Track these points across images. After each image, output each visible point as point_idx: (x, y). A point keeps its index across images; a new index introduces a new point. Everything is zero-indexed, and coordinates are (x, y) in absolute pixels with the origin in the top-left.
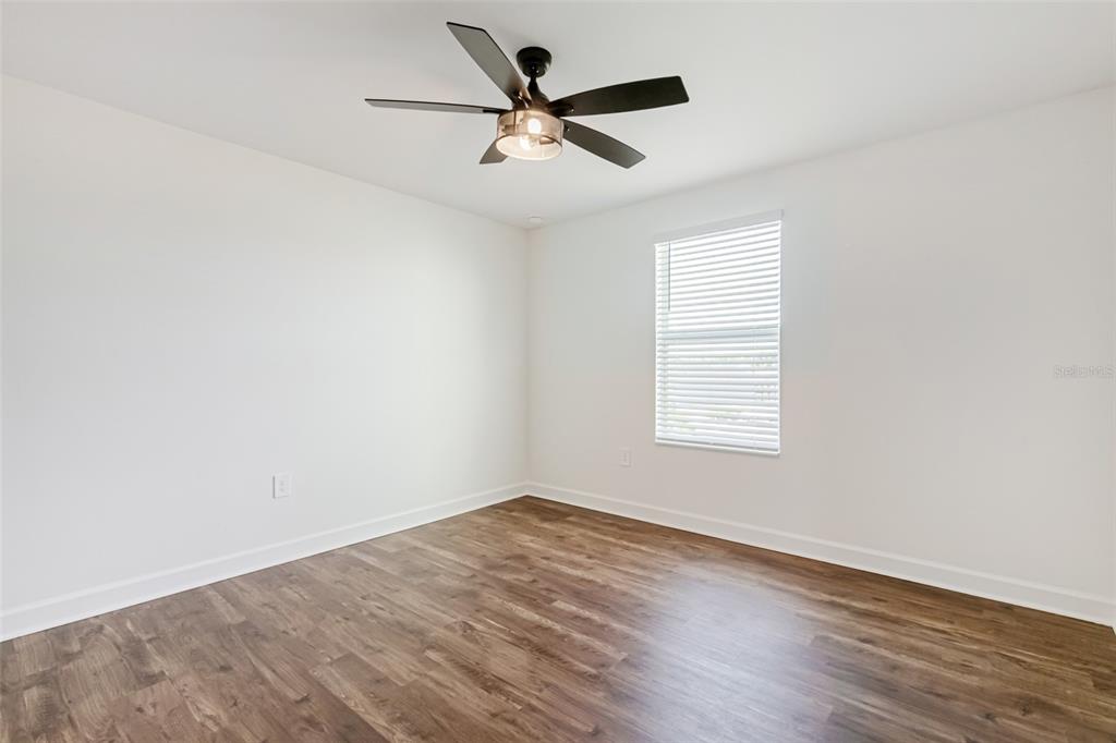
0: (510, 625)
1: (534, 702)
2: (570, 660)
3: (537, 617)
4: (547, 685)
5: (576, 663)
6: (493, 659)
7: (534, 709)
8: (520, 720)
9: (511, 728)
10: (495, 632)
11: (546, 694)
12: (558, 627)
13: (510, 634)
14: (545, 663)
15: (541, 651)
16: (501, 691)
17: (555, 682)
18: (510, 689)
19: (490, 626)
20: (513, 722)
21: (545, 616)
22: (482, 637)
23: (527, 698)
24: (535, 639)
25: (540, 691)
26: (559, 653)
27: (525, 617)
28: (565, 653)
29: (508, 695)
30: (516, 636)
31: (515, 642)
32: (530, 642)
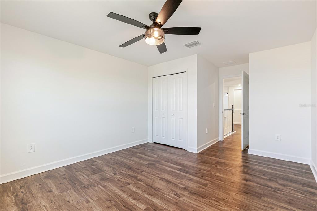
0: (162, 196)
1: (153, 176)
2: (143, 185)
3: (153, 200)
4: (150, 179)
5: (142, 184)
6: (165, 185)
7: (153, 175)
8: (156, 174)
9: (157, 172)
10: (167, 193)
11: (150, 177)
12: (146, 195)
13: (162, 192)
14: (151, 184)
15: (152, 187)
16: (161, 178)
17: (148, 180)
18: (159, 178)
19: (169, 195)
20: (157, 173)
21: (150, 200)
22: (170, 191)
23: (155, 177)
24: (153, 190)
25: (152, 178)
26: (147, 186)
27: (158, 200)
28: (145, 186)
29: (159, 177)
30: (160, 191)
31: (160, 190)
32: (155, 190)
